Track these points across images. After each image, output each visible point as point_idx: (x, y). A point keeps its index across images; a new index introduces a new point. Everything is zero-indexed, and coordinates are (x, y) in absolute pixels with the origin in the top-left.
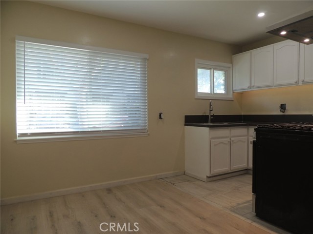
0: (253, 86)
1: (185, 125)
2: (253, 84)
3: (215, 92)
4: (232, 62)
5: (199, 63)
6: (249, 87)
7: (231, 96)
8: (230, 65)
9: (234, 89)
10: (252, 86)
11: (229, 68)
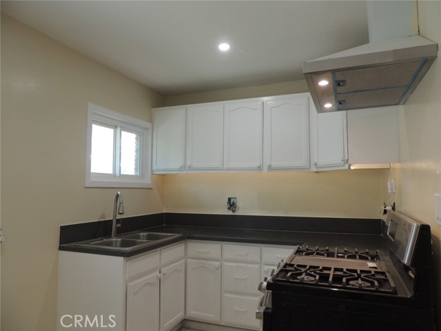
0: (189, 167)
1: (61, 248)
2: (189, 163)
3: (122, 173)
4: (151, 120)
5: (94, 113)
6: (182, 168)
7: (148, 181)
8: (148, 125)
9: (154, 167)
10: (188, 165)
11: (146, 129)
